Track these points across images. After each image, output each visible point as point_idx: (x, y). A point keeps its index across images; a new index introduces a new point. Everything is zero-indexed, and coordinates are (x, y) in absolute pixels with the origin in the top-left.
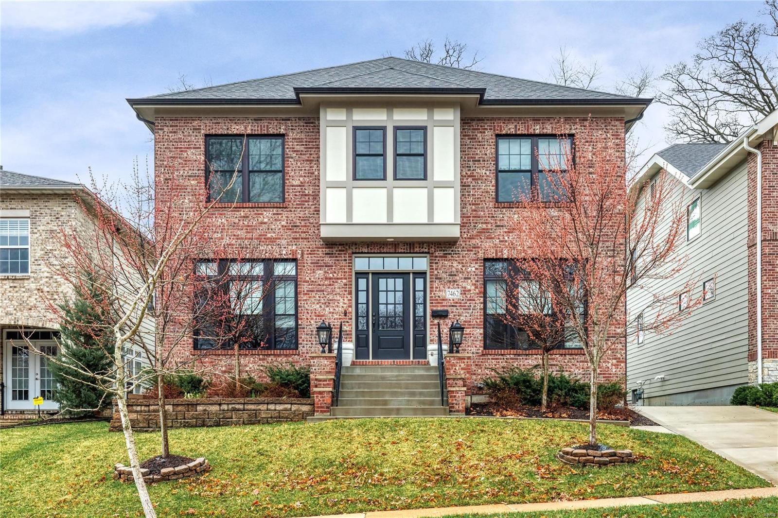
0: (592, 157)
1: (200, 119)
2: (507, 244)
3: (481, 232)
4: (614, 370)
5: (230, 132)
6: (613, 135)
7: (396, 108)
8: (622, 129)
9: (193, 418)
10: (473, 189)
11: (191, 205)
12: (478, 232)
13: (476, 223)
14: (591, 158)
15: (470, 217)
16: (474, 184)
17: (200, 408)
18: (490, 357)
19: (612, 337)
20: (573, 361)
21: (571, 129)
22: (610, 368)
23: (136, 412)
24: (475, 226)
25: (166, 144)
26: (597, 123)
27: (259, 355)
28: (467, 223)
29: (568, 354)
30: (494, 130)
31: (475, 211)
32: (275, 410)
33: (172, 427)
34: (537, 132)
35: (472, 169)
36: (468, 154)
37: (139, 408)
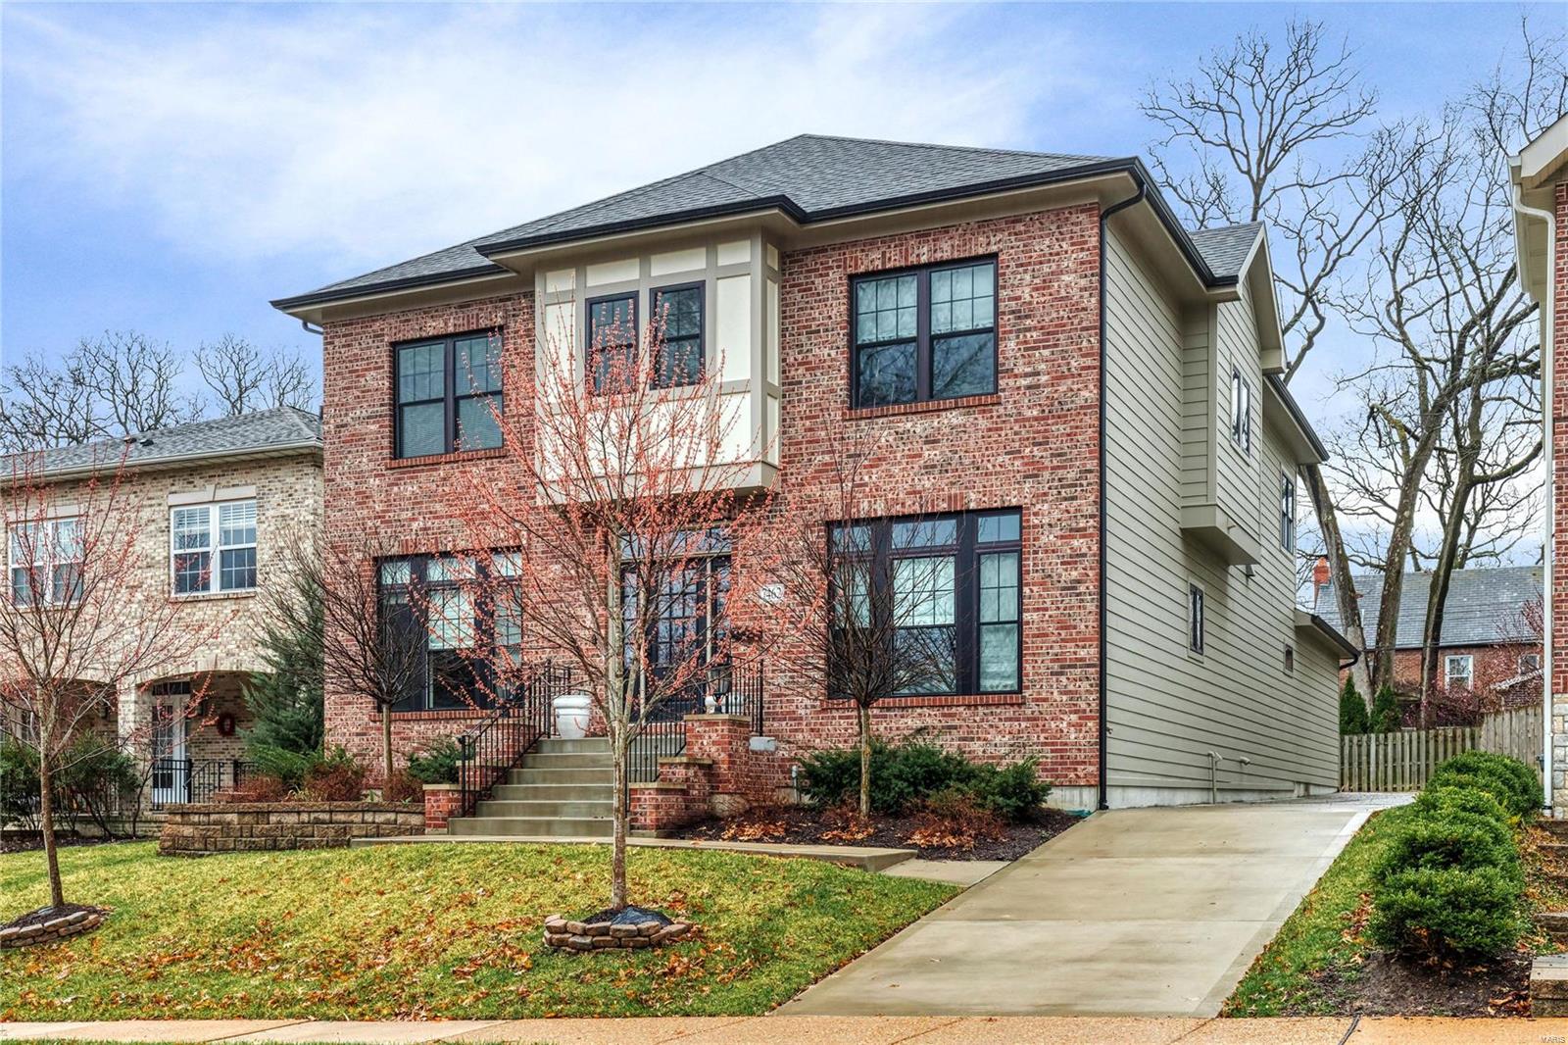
0: (1032, 297)
1: (383, 317)
2: (867, 489)
3: (820, 471)
4: (1073, 736)
5: (424, 334)
6: (1073, 244)
7: (655, 254)
8: (1092, 229)
9: (263, 835)
10: (808, 388)
11: (372, 465)
12: (816, 472)
13: (813, 454)
14: (1028, 299)
15: (801, 443)
16: (809, 378)
17: (273, 818)
18: (836, 714)
19: (1070, 667)
20: (991, 718)
21: (988, 244)
22: (1065, 730)
23: (193, 824)
24: (810, 460)
25: (337, 367)
26: (1041, 223)
27: (465, 719)
28: (795, 456)
29: (982, 705)
30: (845, 268)
31: (811, 430)
32: (374, 822)
33: (234, 849)
34: (924, 259)
35: (805, 349)
36: (799, 322)
37: (196, 818)
